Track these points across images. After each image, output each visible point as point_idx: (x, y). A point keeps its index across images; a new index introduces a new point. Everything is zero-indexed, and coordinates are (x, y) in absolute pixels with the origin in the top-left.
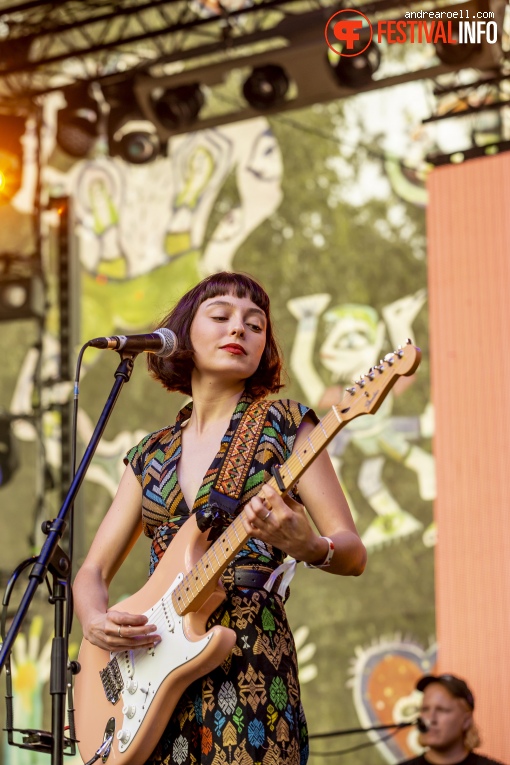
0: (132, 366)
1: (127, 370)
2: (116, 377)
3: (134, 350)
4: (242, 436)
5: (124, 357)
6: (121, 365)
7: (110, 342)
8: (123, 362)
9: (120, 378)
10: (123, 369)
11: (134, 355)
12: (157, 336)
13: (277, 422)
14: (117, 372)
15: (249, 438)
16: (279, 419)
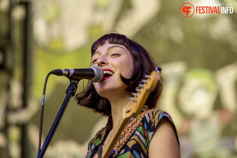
0: (76, 87)
1: (74, 89)
2: (67, 93)
3: (78, 78)
4: (126, 130)
5: (72, 82)
6: (70, 86)
7: (64, 72)
8: (71, 84)
9: (69, 94)
10: (71, 88)
11: (78, 80)
12: (92, 70)
13: (147, 123)
14: (67, 90)
15: (128, 131)
16: (148, 122)
